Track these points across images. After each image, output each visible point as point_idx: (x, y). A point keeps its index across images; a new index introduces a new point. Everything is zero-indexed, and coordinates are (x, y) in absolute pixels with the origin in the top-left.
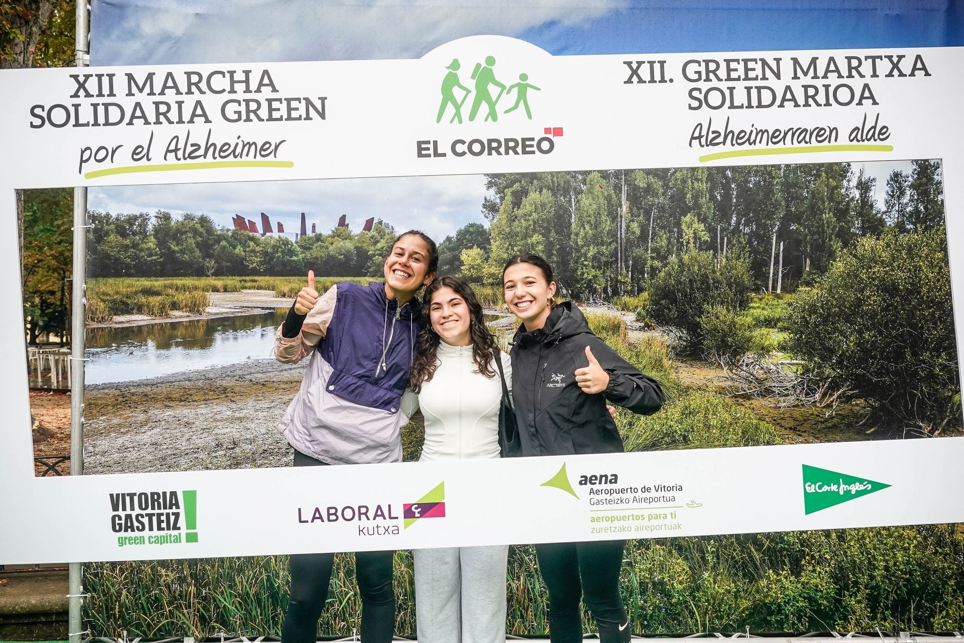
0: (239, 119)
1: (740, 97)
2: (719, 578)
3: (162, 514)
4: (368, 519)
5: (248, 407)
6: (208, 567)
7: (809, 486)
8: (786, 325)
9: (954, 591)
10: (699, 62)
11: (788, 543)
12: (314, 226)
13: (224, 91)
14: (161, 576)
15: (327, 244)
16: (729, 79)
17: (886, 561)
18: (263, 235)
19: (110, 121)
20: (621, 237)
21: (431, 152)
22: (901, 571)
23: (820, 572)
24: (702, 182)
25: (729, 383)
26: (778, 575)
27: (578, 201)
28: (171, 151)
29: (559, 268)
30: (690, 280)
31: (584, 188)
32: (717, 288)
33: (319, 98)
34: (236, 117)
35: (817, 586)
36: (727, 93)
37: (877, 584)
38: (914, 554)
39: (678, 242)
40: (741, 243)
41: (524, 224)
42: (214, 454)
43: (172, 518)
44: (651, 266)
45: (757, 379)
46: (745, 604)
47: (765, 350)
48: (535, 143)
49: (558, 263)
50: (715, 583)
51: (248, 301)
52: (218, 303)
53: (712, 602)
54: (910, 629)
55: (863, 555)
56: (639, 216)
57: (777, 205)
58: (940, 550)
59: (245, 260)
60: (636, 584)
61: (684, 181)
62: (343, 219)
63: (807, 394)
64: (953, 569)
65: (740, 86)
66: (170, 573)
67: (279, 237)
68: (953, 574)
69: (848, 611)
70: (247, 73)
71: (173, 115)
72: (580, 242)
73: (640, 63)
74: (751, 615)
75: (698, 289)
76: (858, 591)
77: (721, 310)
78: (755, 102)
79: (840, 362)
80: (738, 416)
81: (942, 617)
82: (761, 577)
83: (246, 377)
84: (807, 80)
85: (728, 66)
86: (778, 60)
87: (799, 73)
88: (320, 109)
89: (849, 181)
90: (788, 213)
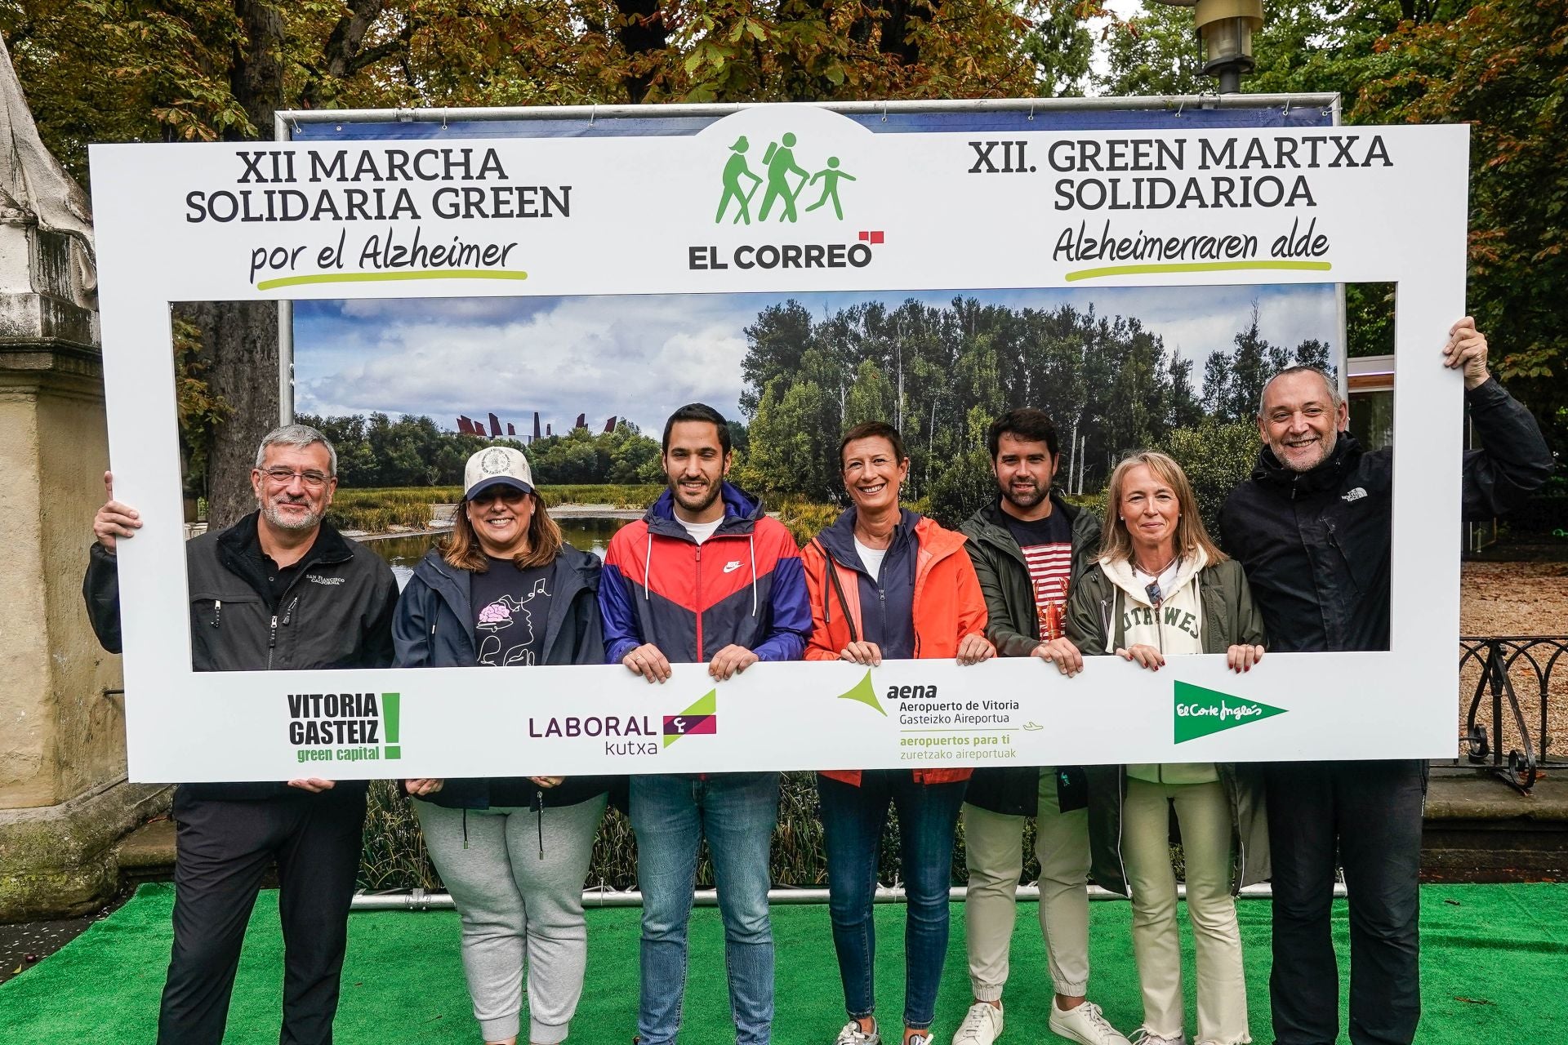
0: (457, 214)
1: (1126, 194)
3: (355, 722)
7: (1181, 708)
10: (1072, 144)
12: (549, 427)
13: (436, 176)
15: (564, 447)
16: (1112, 167)
19: (289, 215)
24: (991, 369)
27: (848, 394)
28: (369, 256)
29: (828, 469)
30: (979, 482)
31: (855, 378)
33: (563, 188)
34: (452, 211)
36: (1109, 187)
39: (964, 438)
41: (787, 420)
43: (368, 727)
44: (933, 467)
49: (826, 464)
56: (919, 409)
57: (1078, 395)
61: (970, 369)
62: (581, 418)
65: (1126, 179)
70: (467, 153)
71: (371, 208)
73: (992, 146)
78: (1145, 201)
84: (1220, 171)
85: (1112, 149)
86: (1181, 142)
87: (1210, 161)
88: (562, 202)
89: (1161, 365)
90: (1091, 402)
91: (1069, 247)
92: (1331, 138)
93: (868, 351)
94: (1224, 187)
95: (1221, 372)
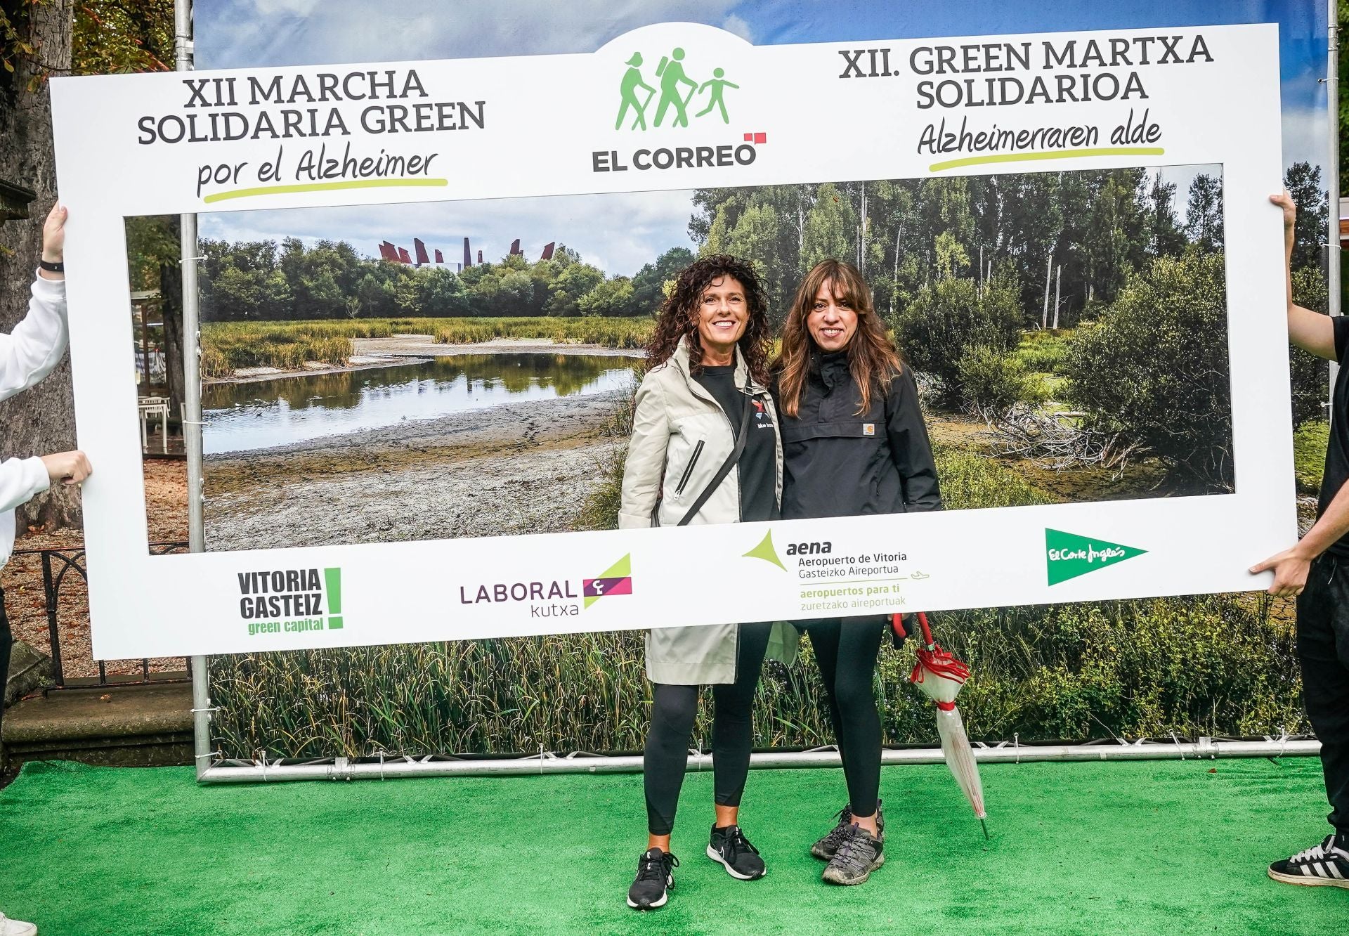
0: (383, 129)
2: (981, 676)
3: (301, 596)
5: (406, 479)
6: (362, 674)
7: (1053, 553)
8: (1063, 368)
9: (1265, 687)
11: (1065, 633)
12: (480, 254)
13: (363, 96)
14: (305, 684)
15: (497, 276)
17: (1184, 653)
18: (418, 266)
19: (232, 135)
20: (860, 263)
21: (609, 165)
22: (1202, 664)
23: (1103, 668)
24: (961, 192)
25: (994, 441)
26: (1053, 671)
27: (807, 218)
28: (304, 169)
29: (784, 302)
30: (946, 315)
31: (814, 201)
32: (979, 324)
33: (476, 103)
34: (378, 127)
35: (1099, 684)
37: (1172, 680)
38: (1218, 644)
39: (931, 267)
40: (1010, 268)
41: (740, 247)
42: (365, 537)
44: (898, 298)
45: (1028, 435)
46: (1013, 707)
47: (1038, 400)
48: (733, 152)
49: (782, 295)
50: (977, 682)
51: (401, 349)
52: (364, 352)
53: (973, 705)
54: (1211, 734)
55: (1156, 646)
56: (883, 235)
57: (1053, 220)
58: (1249, 639)
59: (396, 297)
61: (938, 192)
62: (517, 243)
63: (1089, 453)
64: (1264, 661)
66: (316, 681)
67: (438, 268)
68: (1264, 667)
69: (1137, 713)
70: (390, 74)
71: (305, 126)
73: (858, 53)
74: (1020, 720)
75: (956, 326)
76: (1150, 689)
77: (983, 350)
79: (1129, 413)
80: (1005, 480)
81: (1250, 719)
82: (1032, 675)
83: (402, 442)
88: (477, 115)
89: (1142, 188)
90: (1067, 229)
95: (1206, 196)
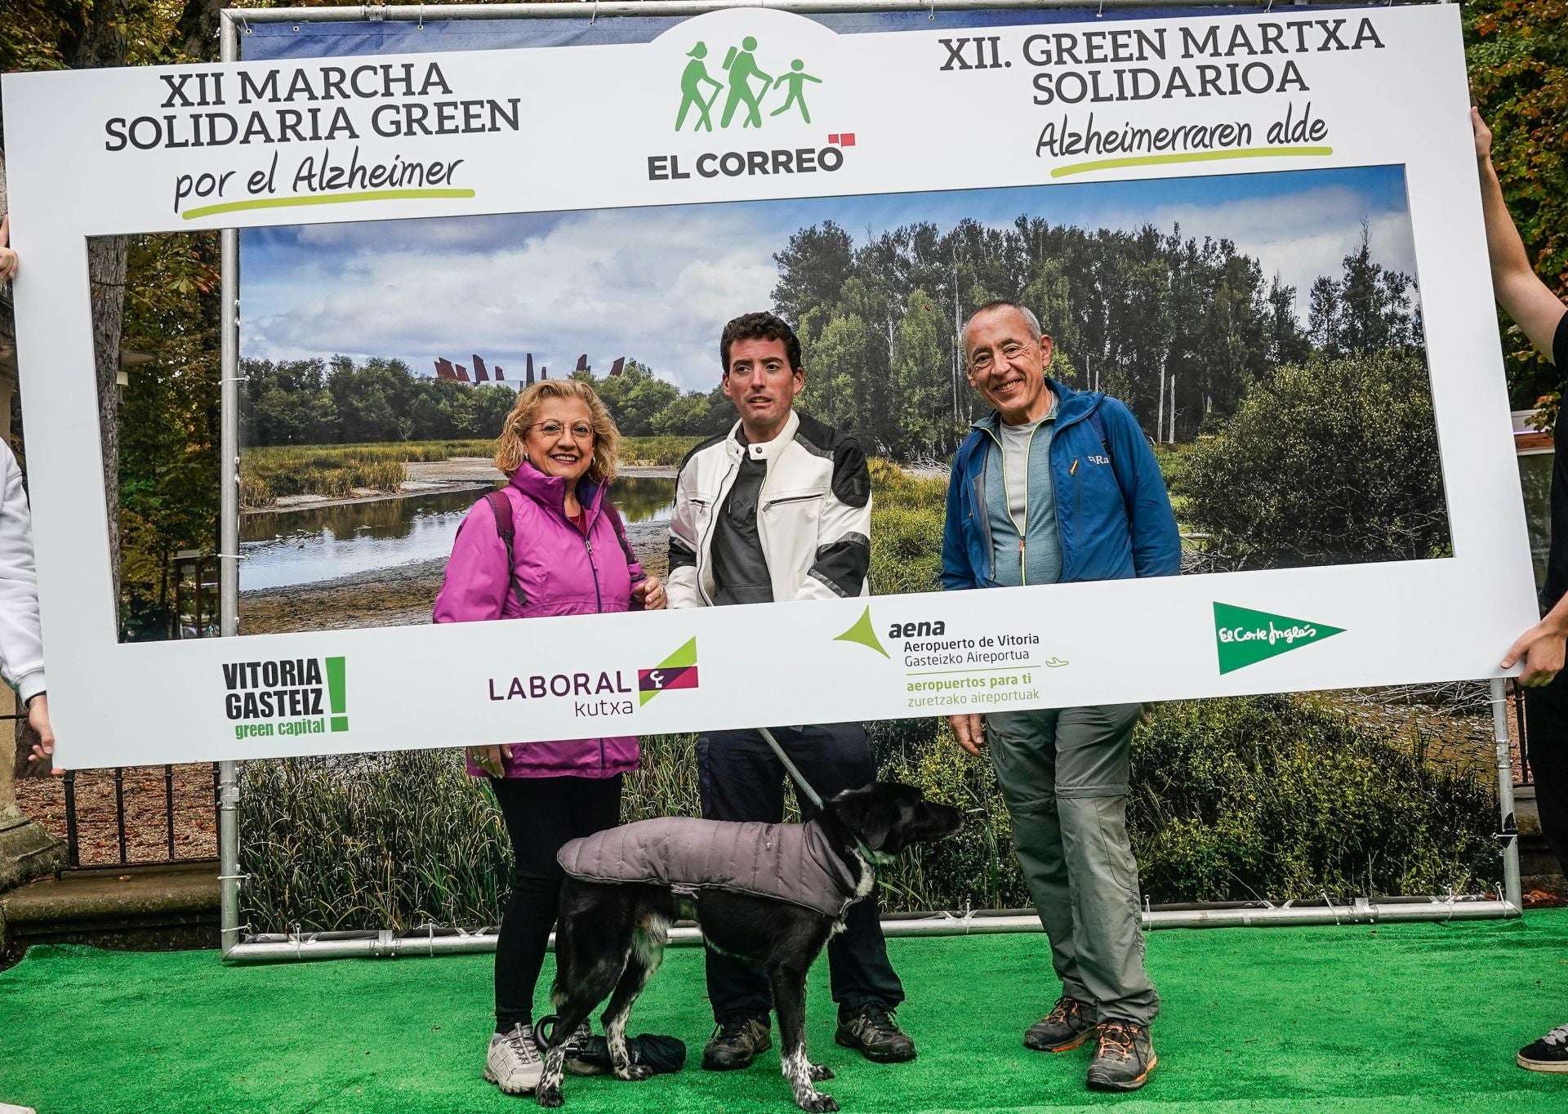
0: (398, 132)
1: (1108, 86)
3: (297, 692)
4: (589, 693)
6: (410, 833)
7: (1224, 633)
9: (1426, 839)
10: (1047, 38)
11: (1198, 780)
13: (375, 93)
14: (347, 848)
16: (1091, 60)
17: (1332, 801)
18: (477, 383)
19: (217, 139)
20: (957, 375)
21: (669, 171)
22: (1353, 814)
23: (1242, 819)
24: (1063, 298)
26: (1186, 824)
28: (303, 179)
31: (904, 310)
33: (510, 101)
34: (393, 129)
35: (1239, 838)
36: (1089, 80)
37: (1320, 833)
38: (1370, 791)
40: (1119, 378)
41: (826, 362)
43: (312, 697)
48: (815, 156)
49: (872, 413)
51: (458, 473)
52: (417, 476)
54: (1368, 894)
55: (1300, 794)
58: (1404, 785)
59: (451, 415)
60: (993, 842)
61: (1039, 299)
62: (583, 359)
64: (1423, 809)
65: (1107, 71)
66: (358, 842)
67: (499, 388)
68: (1424, 816)
69: (1282, 871)
71: (305, 129)
72: (902, 382)
73: (962, 42)
74: (1151, 880)
76: (1295, 843)
78: (1129, 92)
81: (1412, 876)
82: (1162, 828)
84: (1205, 59)
85: (1089, 42)
86: (1161, 32)
87: (1193, 49)
88: (511, 116)
89: (1259, 292)
90: (1180, 334)
91: (1052, 142)
92: (1317, 22)
93: (918, 280)
94: (1210, 74)
95: (1328, 300)
